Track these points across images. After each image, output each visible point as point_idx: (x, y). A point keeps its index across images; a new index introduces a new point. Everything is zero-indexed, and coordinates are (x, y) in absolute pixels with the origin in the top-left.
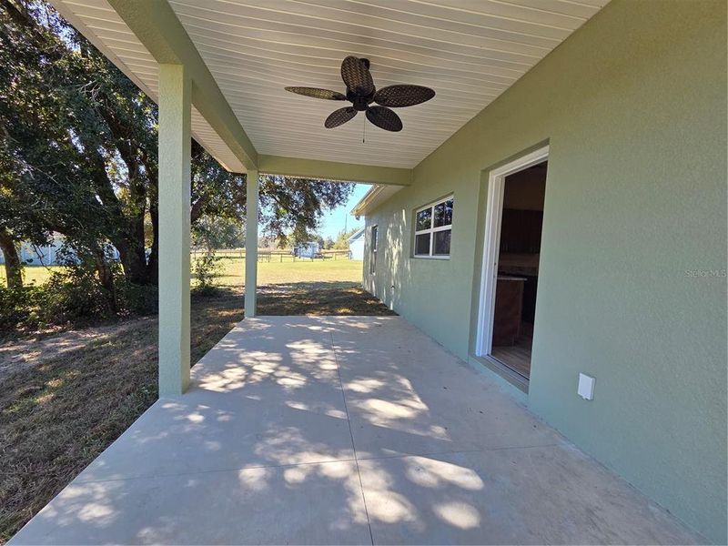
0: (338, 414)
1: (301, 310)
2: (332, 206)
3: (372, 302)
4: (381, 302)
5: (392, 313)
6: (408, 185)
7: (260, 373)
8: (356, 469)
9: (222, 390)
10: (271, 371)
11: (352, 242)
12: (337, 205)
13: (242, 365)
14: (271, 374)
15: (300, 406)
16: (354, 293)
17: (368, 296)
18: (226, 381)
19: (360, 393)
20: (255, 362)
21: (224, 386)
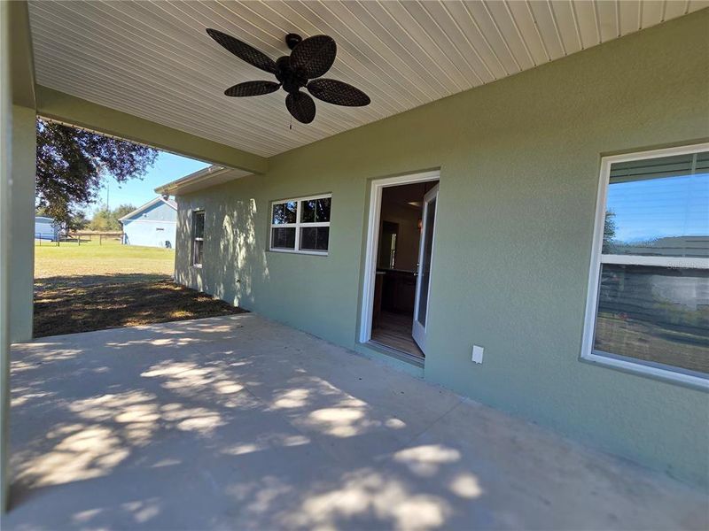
0: (298, 441)
1: (113, 319)
2: (121, 177)
3: (204, 299)
4: (216, 298)
5: (239, 311)
6: (260, 174)
7: (139, 425)
8: (371, 491)
9: (94, 473)
10: (155, 417)
11: (127, 223)
12: (128, 177)
13: (90, 423)
14: (158, 421)
15: (245, 449)
16: (171, 290)
17: (192, 293)
18: (86, 458)
19: (294, 408)
20: (115, 413)
21: (92, 465)
